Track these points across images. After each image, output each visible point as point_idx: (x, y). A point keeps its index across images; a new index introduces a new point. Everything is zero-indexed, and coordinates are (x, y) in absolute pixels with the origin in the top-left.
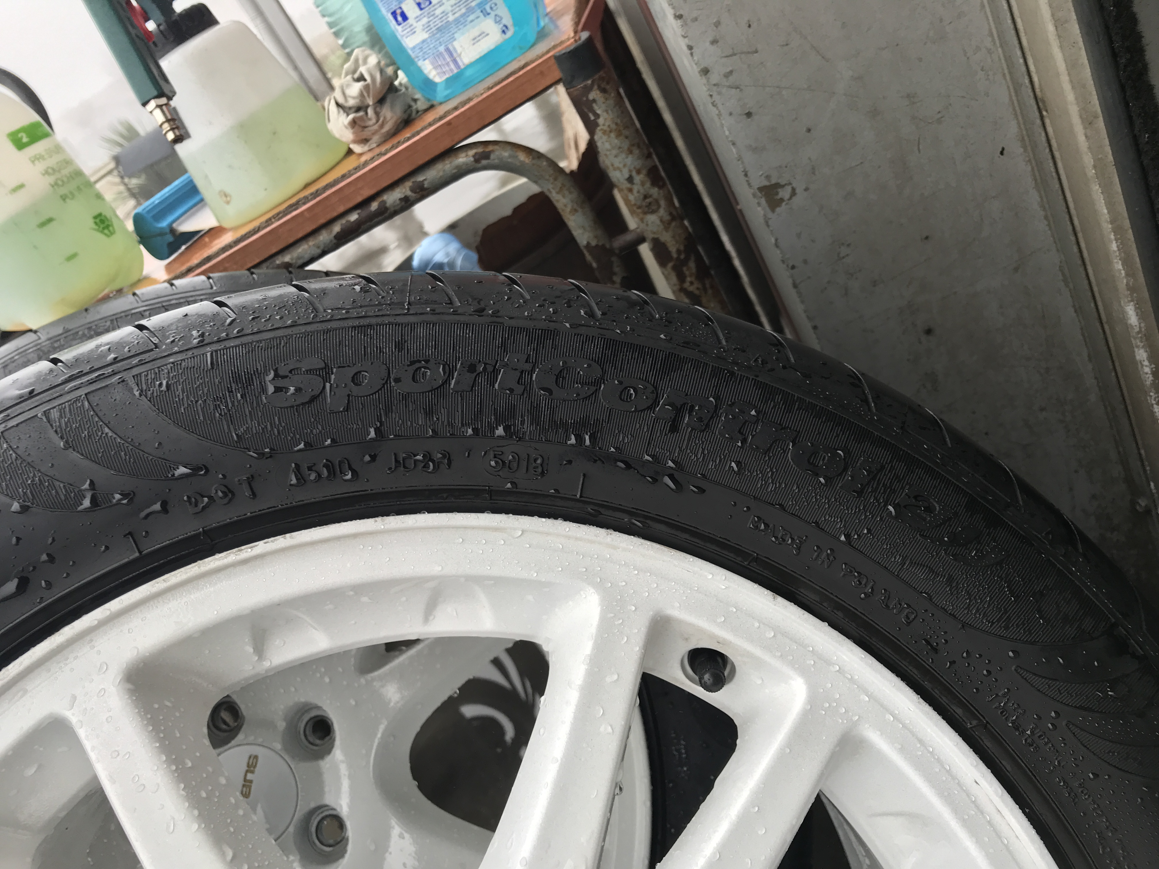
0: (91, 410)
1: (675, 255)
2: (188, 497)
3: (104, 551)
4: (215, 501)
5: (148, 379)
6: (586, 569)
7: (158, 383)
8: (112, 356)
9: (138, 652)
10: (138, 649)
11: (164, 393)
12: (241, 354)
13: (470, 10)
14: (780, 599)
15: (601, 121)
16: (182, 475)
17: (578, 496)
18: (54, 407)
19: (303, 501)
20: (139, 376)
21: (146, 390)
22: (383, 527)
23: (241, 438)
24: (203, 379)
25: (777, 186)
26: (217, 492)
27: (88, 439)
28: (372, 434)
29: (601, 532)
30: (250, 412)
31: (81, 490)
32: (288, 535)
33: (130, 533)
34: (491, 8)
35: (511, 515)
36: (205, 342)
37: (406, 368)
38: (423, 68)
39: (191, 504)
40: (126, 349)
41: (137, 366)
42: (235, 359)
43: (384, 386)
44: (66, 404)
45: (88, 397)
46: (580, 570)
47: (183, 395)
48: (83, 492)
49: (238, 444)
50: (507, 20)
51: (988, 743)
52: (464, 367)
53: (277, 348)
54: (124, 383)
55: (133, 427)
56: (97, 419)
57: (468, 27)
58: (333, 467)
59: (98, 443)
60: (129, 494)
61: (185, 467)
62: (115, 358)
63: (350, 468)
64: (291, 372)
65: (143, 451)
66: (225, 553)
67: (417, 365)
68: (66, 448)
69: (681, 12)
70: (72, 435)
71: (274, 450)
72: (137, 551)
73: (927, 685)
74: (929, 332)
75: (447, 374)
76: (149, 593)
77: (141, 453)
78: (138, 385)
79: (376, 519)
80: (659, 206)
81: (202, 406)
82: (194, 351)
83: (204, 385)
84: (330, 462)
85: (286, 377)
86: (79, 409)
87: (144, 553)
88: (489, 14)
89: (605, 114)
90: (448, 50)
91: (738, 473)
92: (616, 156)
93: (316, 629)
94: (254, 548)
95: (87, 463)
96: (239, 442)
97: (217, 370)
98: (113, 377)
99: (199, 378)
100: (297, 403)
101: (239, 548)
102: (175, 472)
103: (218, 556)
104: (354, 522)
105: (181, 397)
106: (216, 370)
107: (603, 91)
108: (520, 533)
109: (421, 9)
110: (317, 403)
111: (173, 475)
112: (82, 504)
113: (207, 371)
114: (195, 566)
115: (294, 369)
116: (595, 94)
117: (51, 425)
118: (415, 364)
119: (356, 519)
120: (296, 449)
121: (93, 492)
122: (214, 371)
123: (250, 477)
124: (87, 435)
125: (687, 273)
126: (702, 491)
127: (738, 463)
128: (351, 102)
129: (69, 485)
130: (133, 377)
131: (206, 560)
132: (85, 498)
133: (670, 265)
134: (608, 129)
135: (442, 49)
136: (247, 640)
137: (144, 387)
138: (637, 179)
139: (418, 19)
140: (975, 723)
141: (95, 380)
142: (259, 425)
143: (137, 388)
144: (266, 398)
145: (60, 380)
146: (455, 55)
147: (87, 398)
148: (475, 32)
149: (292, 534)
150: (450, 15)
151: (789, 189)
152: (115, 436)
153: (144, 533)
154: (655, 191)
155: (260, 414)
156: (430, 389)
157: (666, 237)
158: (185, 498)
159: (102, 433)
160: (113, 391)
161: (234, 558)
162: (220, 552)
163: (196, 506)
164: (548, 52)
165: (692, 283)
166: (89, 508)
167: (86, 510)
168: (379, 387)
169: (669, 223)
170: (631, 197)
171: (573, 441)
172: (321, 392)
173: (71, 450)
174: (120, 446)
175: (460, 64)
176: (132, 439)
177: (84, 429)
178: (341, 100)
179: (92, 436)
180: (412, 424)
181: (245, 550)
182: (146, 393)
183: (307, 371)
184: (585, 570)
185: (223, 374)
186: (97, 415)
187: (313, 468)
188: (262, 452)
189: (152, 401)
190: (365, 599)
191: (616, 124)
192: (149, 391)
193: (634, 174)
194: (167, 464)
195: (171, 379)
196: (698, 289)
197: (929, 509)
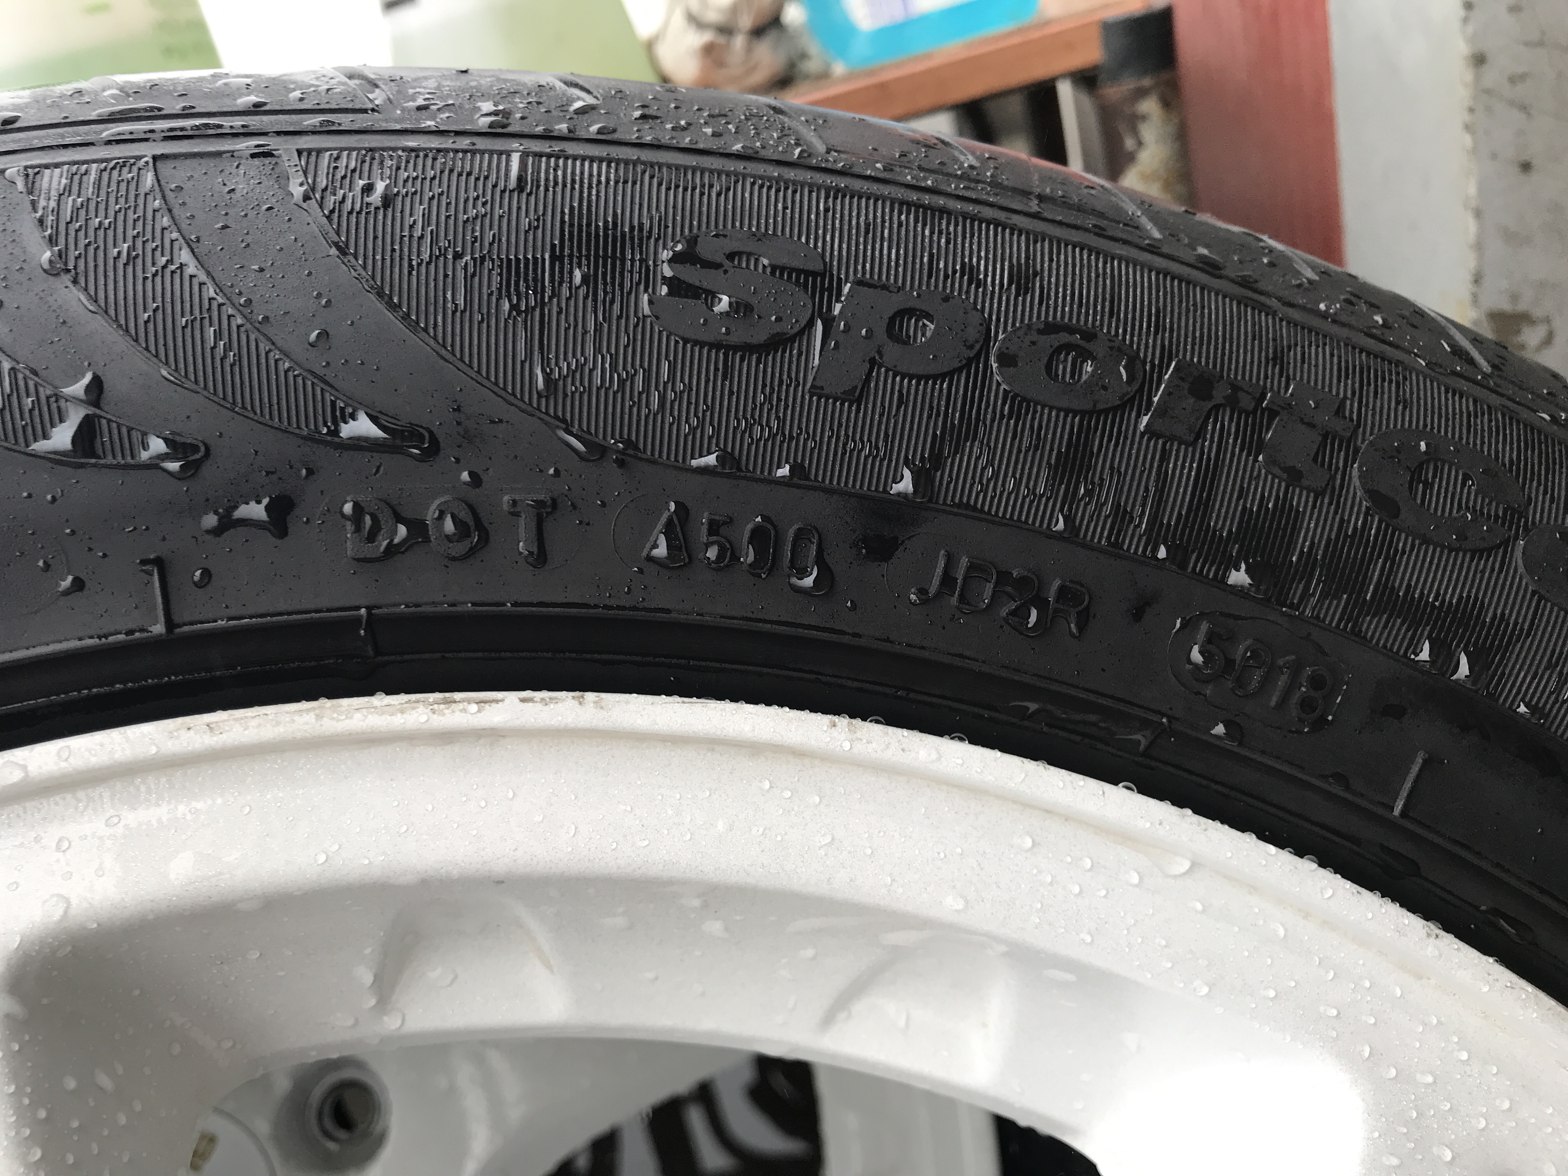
0: (159, 196)
2: (357, 506)
3: (67, 593)
4: (427, 540)
5: (336, 168)
6: (1339, 1013)
7: (361, 183)
8: (253, 99)
9: (66, 912)
10: (68, 901)
11: (372, 209)
12: (603, 179)
16: (359, 439)
17: (1397, 812)
18: (57, 165)
19: (668, 611)
20: (314, 154)
21: (325, 190)
22: (847, 746)
23: (556, 390)
24: (489, 206)
26: (442, 514)
27: (126, 265)
28: (905, 485)
30: (598, 328)
31: (58, 397)
32: (590, 696)
33: (159, 562)
35: (1189, 812)
36: (510, 129)
37: (1034, 336)
39: (358, 529)
40: (297, 94)
41: (314, 133)
42: (586, 186)
43: (968, 366)
44: (95, 166)
45: (158, 164)
46: (1322, 1009)
47: (423, 229)
48: (62, 403)
49: (543, 401)
52: (1182, 379)
53: (702, 194)
54: (267, 161)
55: (262, 270)
56: (166, 221)
58: (776, 542)
59: (149, 283)
60: (195, 448)
61: (374, 419)
62: (257, 105)
63: (820, 561)
64: (731, 256)
65: (269, 339)
66: (403, 698)
67: (1065, 338)
68: (52, 271)
70: (82, 243)
71: (636, 448)
72: (162, 619)
75: (1136, 386)
76: (153, 750)
77: (264, 346)
78: (305, 173)
79: (836, 719)
81: (471, 270)
82: (476, 140)
83: (487, 221)
84: (772, 524)
85: (717, 266)
86: (123, 186)
87: (178, 630)
93: (549, 967)
94: (487, 706)
95: (99, 325)
96: (547, 398)
97: (532, 199)
98: (242, 139)
99: (479, 203)
100: (734, 339)
101: (447, 695)
102: (342, 425)
103: (380, 700)
104: (774, 710)
105: (417, 233)
106: (529, 194)
108: (1187, 865)
110: (782, 357)
111: (336, 432)
112: (46, 436)
113: (503, 192)
114: (308, 711)
115: (740, 254)
117: (34, 204)
118: (1057, 333)
119: (781, 705)
120: (694, 463)
121: (91, 410)
122: (524, 195)
123: (549, 502)
124: (125, 254)
129: (28, 373)
130: (300, 152)
131: (345, 702)
132: (61, 421)
136: (368, 951)
137: (322, 182)
141: (190, 133)
142: (614, 367)
143: (302, 179)
144: (650, 302)
145: (94, 113)
147: (154, 165)
149: (603, 695)
152: (203, 277)
153: (198, 573)
155: (624, 340)
156: (1088, 407)
158: (348, 508)
159: (170, 261)
160: (234, 171)
161: (424, 718)
162: (389, 692)
163: (372, 537)
166: (63, 453)
167: (56, 459)
168: (957, 364)
171: (1425, 655)
172: (801, 333)
173: (66, 279)
174: (209, 309)
176: (249, 301)
177: (120, 236)
179: (139, 261)
180: (1017, 485)
181: (461, 706)
182: (322, 198)
183: (774, 268)
184: (1334, 1012)
185: (545, 207)
186: (170, 211)
187: (723, 530)
188: (603, 443)
189: (336, 220)
190: (715, 927)
192: (335, 195)
194: (327, 395)
195: (401, 183)
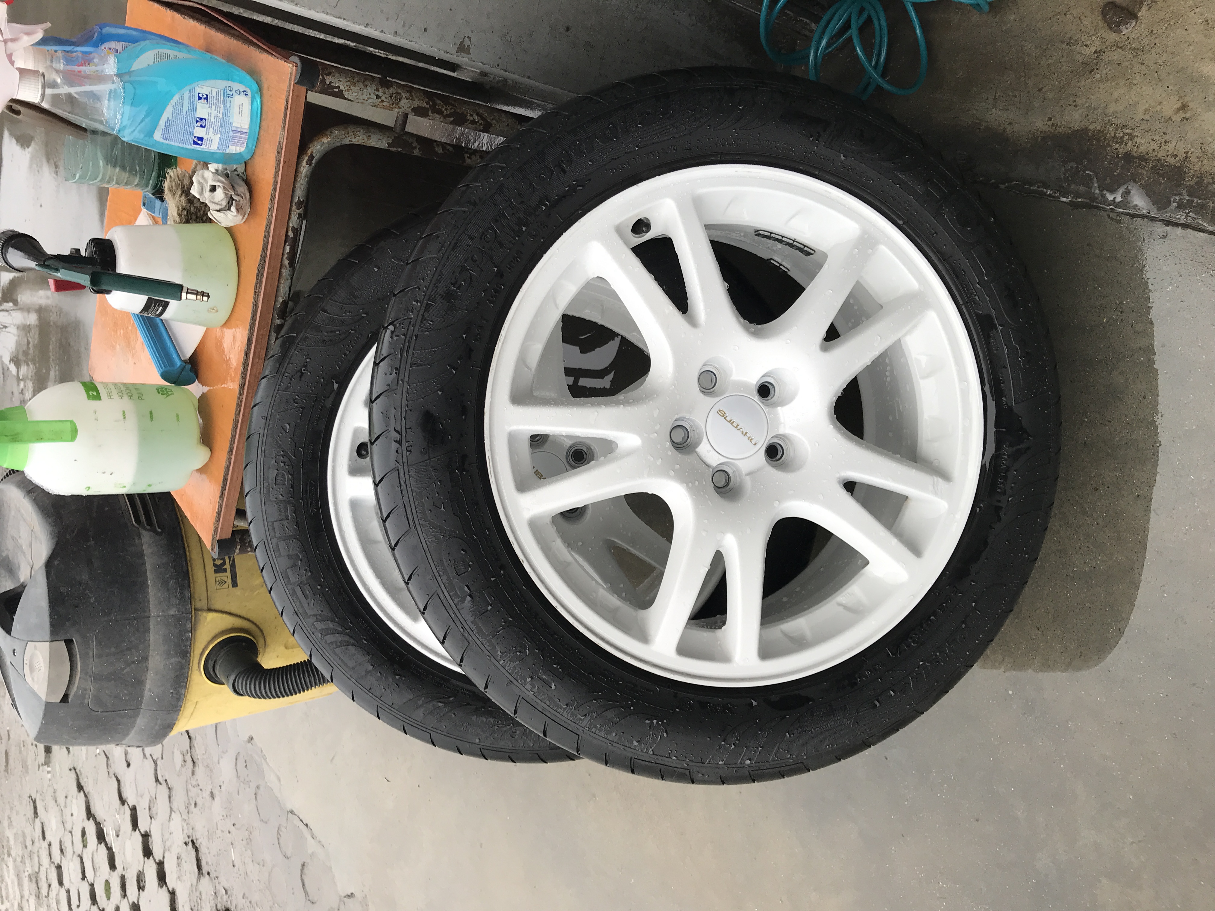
1: (428, 106)
4: (481, 334)
13: (224, 103)
14: (639, 184)
15: (342, 88)
17: (562, 221)
19: (500, 308)
25: (462, 43)
26: (478, 331)
28: (496, 269)
29: (577, 223)
30: (461, 301)
34: (230, 91)
37: (481, 241)
38: (231, 152)
39: (476, 341)
43: (482, 253)
46: (583, 241)
50: (242, 88)
51: (728, 158)
52: (494, 223)
57: (231, 111)
58: (496, 290)
61: (464, 334)
63: (501, 285)
69: (366, 23)
71: (478, 303)
73: (698, 161)
74: (568, 29)
75: (493, 230)
77: (449, 344)
80: (400, 94)
81: (445, 315)
85: (457, 281)
88: (232, 95)
89: (340, 83)
90: (234, 131)
91: (593, 164)
92: (362, 95)
96: (468, 311)
100: (468, 284)
107: (329, 74)
109: (204, 127)
110: (473, 278)
115: (456, 278)
116: (328, 80)
120: (483, 296)
123: (481, 317)
125: (440, 107)
126: (589, 180)
127: (590, 161)
128: (224, 203)
133: (430, 112)
134: (348, 88)
135: (231, 134)
138: (380, 93)
139: (207, 133)
140: (719, 156)
142: (467, 301)
144: (459, 293)
146: (239, 130)
148: (236, 109)
150: (219, 115)
151: (466, 39)
154: (392, 90)
155: (463, 298)
156: (494, 239)
157: (417, 103)
163: (478, 340)
164: (290, 85)
165: (446, 110)
169: (411, 95)
170: (385, 104)
171: (544, 208)
172: (470, 274)
175: (245, 131)
178: (218, 208)
180: (501, 254)
183: (459, 273)
184: (584, 239)
187: (492, 296)
188: (476, 306)
191: (349, 81)
193: (377, 93)
196: (451, 109)
197: (649, 114)
